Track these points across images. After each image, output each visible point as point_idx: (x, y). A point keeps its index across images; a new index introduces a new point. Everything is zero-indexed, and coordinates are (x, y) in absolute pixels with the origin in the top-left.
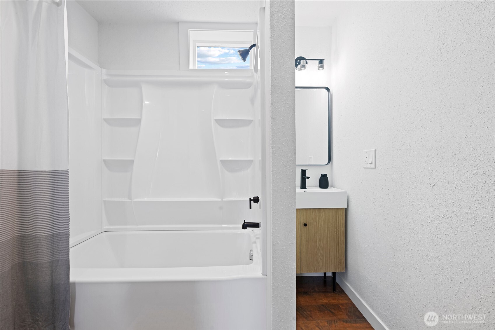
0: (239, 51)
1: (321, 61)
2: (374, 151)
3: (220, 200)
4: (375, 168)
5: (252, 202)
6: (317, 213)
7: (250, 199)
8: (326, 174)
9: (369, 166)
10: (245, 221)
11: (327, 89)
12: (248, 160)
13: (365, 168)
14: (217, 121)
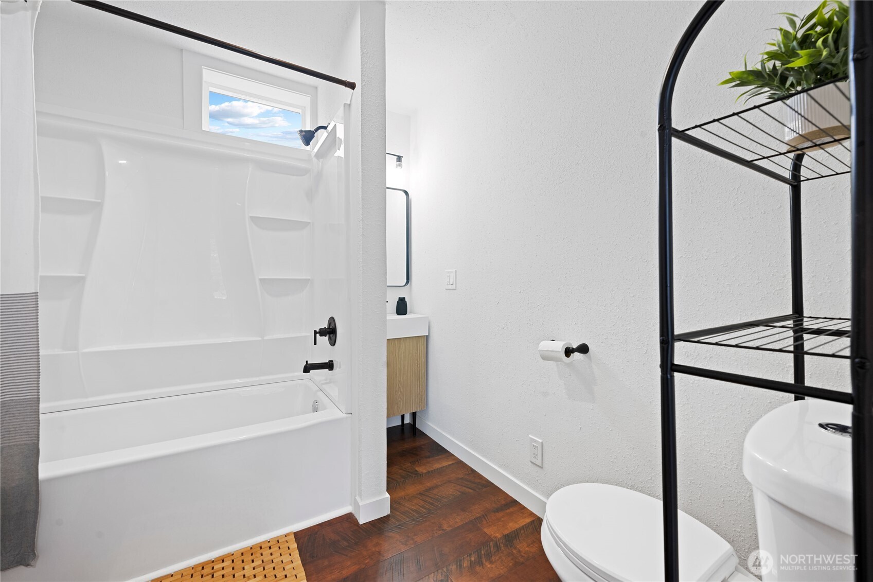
0: (301, 131)
1: (399, 159)
2: (455, 272)
3: (260, 339)
4: (456, 289)
5: (318, 335)
6: (397, 344)
7: (315, 331)
8: (405, 298)
9: (450, 287)
10: (307, 362)
11: (406, 192)
12: (301, 279)
13: (446, 289)
14: (253, 219)
